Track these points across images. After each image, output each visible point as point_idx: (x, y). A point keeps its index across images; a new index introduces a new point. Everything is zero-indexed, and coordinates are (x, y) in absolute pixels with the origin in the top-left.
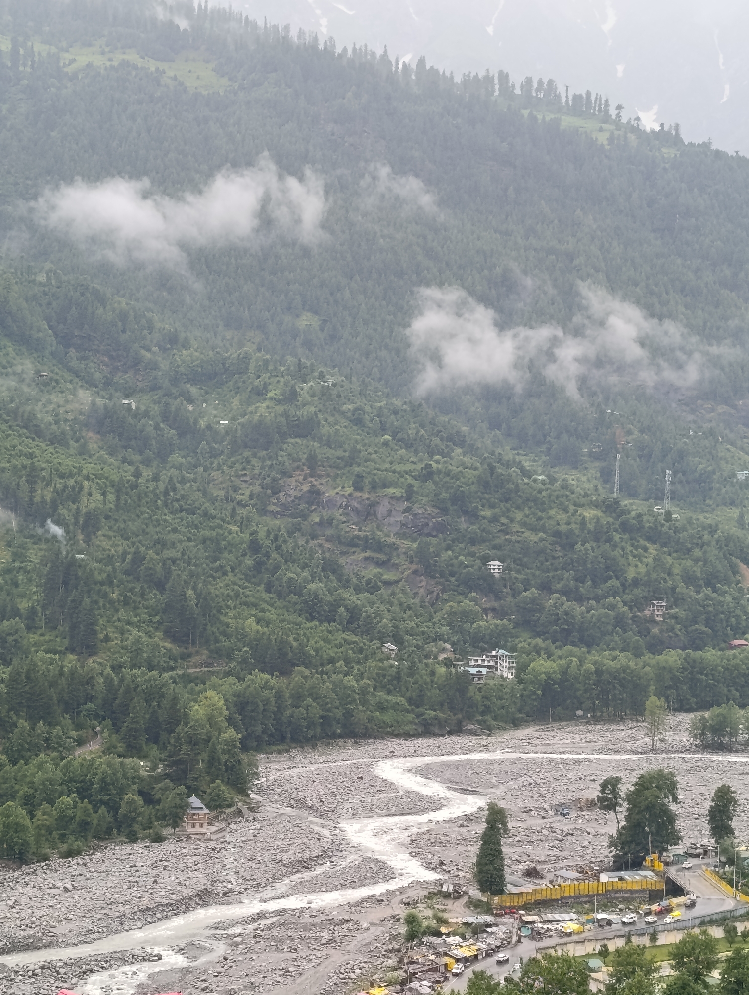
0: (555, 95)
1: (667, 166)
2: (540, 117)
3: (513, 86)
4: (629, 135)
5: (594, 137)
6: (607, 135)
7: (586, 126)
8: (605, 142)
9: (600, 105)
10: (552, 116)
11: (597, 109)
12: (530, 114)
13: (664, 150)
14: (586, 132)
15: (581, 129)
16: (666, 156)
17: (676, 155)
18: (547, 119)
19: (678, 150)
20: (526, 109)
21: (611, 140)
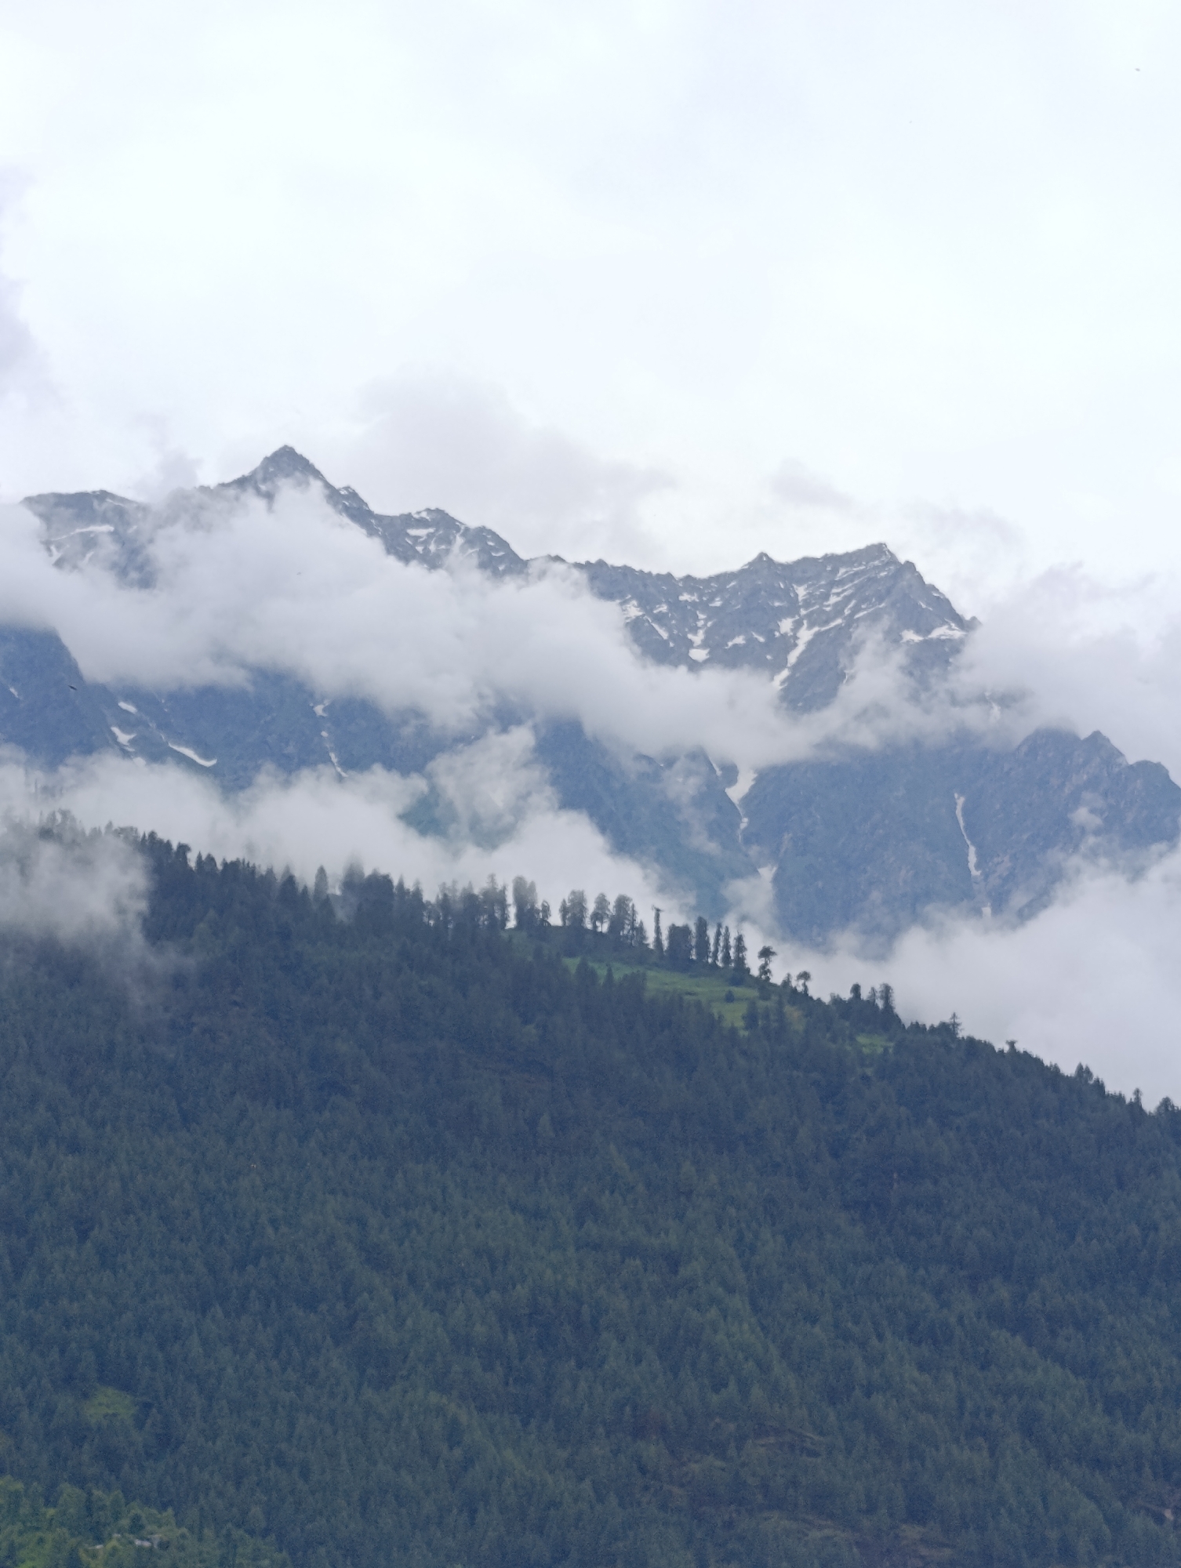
0: (633, 928)
1: (869, 1072)
2: (602, 972)
3: (546, 910)
4: (788, 1009)
5: (715, 1011)
6: (741, 1009)
7: (699, 990)
8: (740, 1024)
9: (727, 947)
10: (628, 971)
11: (720, 956)
12: (583, 966)
13: (862, 1039)
14: (698, 1004)
15: (687, 998)
16: (866, 1051)
17: (886, 1050)
18: (617, 976)
19: (890, 1040)
20: (571, 954)
21: (751, 1019)
